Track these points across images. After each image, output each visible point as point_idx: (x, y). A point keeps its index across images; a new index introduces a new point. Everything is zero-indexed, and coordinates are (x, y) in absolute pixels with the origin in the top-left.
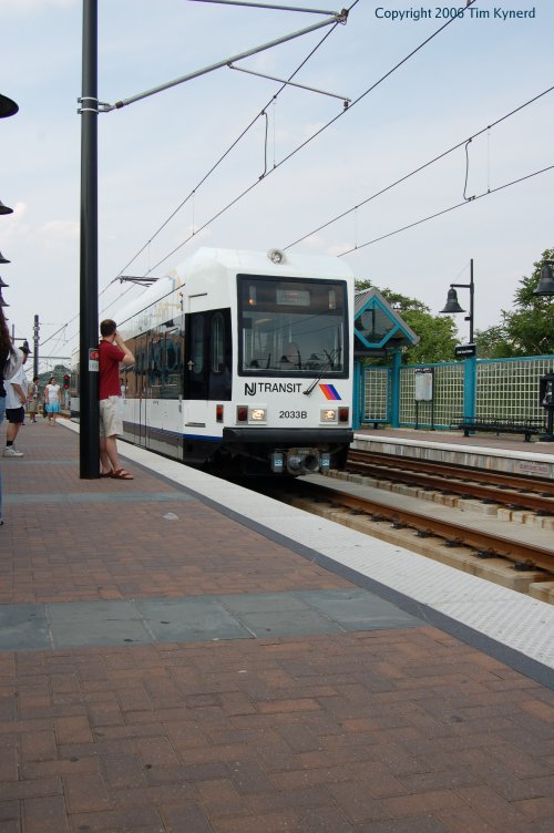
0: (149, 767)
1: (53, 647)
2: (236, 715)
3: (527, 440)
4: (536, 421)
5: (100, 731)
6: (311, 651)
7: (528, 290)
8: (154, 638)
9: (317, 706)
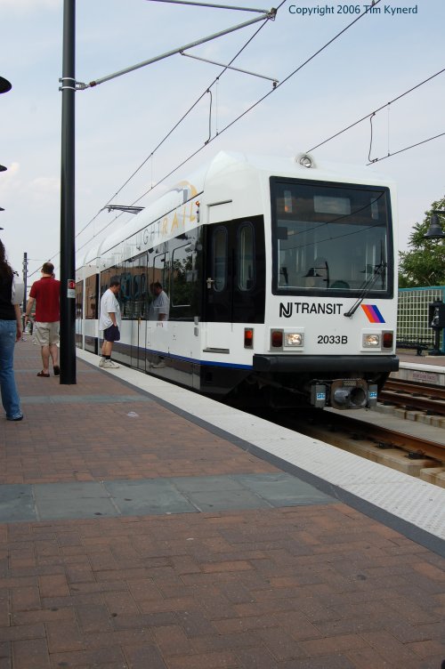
0: (115, 615)
1: (38, 519)
2: (185, 574)
3: (419, 354)
4: (426, 339)
5: (75, 586)
6: (245, 523)
7: (421, 234)
8: (119, 512)
9: (250, 567)
